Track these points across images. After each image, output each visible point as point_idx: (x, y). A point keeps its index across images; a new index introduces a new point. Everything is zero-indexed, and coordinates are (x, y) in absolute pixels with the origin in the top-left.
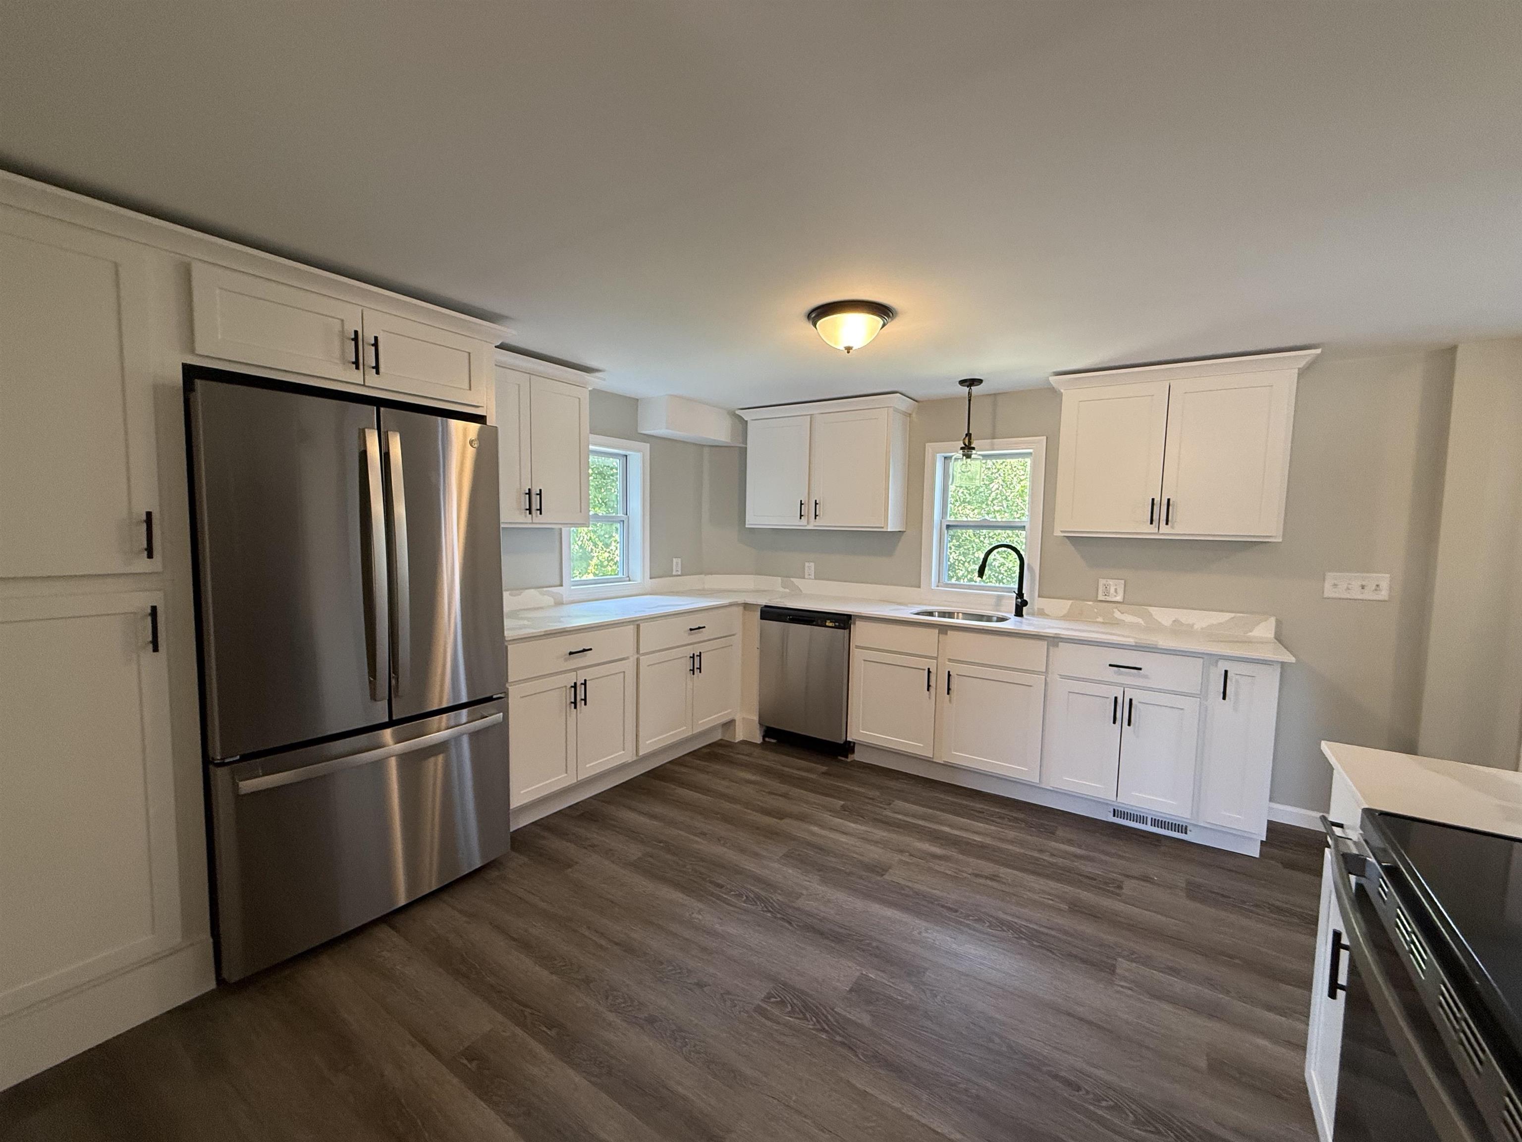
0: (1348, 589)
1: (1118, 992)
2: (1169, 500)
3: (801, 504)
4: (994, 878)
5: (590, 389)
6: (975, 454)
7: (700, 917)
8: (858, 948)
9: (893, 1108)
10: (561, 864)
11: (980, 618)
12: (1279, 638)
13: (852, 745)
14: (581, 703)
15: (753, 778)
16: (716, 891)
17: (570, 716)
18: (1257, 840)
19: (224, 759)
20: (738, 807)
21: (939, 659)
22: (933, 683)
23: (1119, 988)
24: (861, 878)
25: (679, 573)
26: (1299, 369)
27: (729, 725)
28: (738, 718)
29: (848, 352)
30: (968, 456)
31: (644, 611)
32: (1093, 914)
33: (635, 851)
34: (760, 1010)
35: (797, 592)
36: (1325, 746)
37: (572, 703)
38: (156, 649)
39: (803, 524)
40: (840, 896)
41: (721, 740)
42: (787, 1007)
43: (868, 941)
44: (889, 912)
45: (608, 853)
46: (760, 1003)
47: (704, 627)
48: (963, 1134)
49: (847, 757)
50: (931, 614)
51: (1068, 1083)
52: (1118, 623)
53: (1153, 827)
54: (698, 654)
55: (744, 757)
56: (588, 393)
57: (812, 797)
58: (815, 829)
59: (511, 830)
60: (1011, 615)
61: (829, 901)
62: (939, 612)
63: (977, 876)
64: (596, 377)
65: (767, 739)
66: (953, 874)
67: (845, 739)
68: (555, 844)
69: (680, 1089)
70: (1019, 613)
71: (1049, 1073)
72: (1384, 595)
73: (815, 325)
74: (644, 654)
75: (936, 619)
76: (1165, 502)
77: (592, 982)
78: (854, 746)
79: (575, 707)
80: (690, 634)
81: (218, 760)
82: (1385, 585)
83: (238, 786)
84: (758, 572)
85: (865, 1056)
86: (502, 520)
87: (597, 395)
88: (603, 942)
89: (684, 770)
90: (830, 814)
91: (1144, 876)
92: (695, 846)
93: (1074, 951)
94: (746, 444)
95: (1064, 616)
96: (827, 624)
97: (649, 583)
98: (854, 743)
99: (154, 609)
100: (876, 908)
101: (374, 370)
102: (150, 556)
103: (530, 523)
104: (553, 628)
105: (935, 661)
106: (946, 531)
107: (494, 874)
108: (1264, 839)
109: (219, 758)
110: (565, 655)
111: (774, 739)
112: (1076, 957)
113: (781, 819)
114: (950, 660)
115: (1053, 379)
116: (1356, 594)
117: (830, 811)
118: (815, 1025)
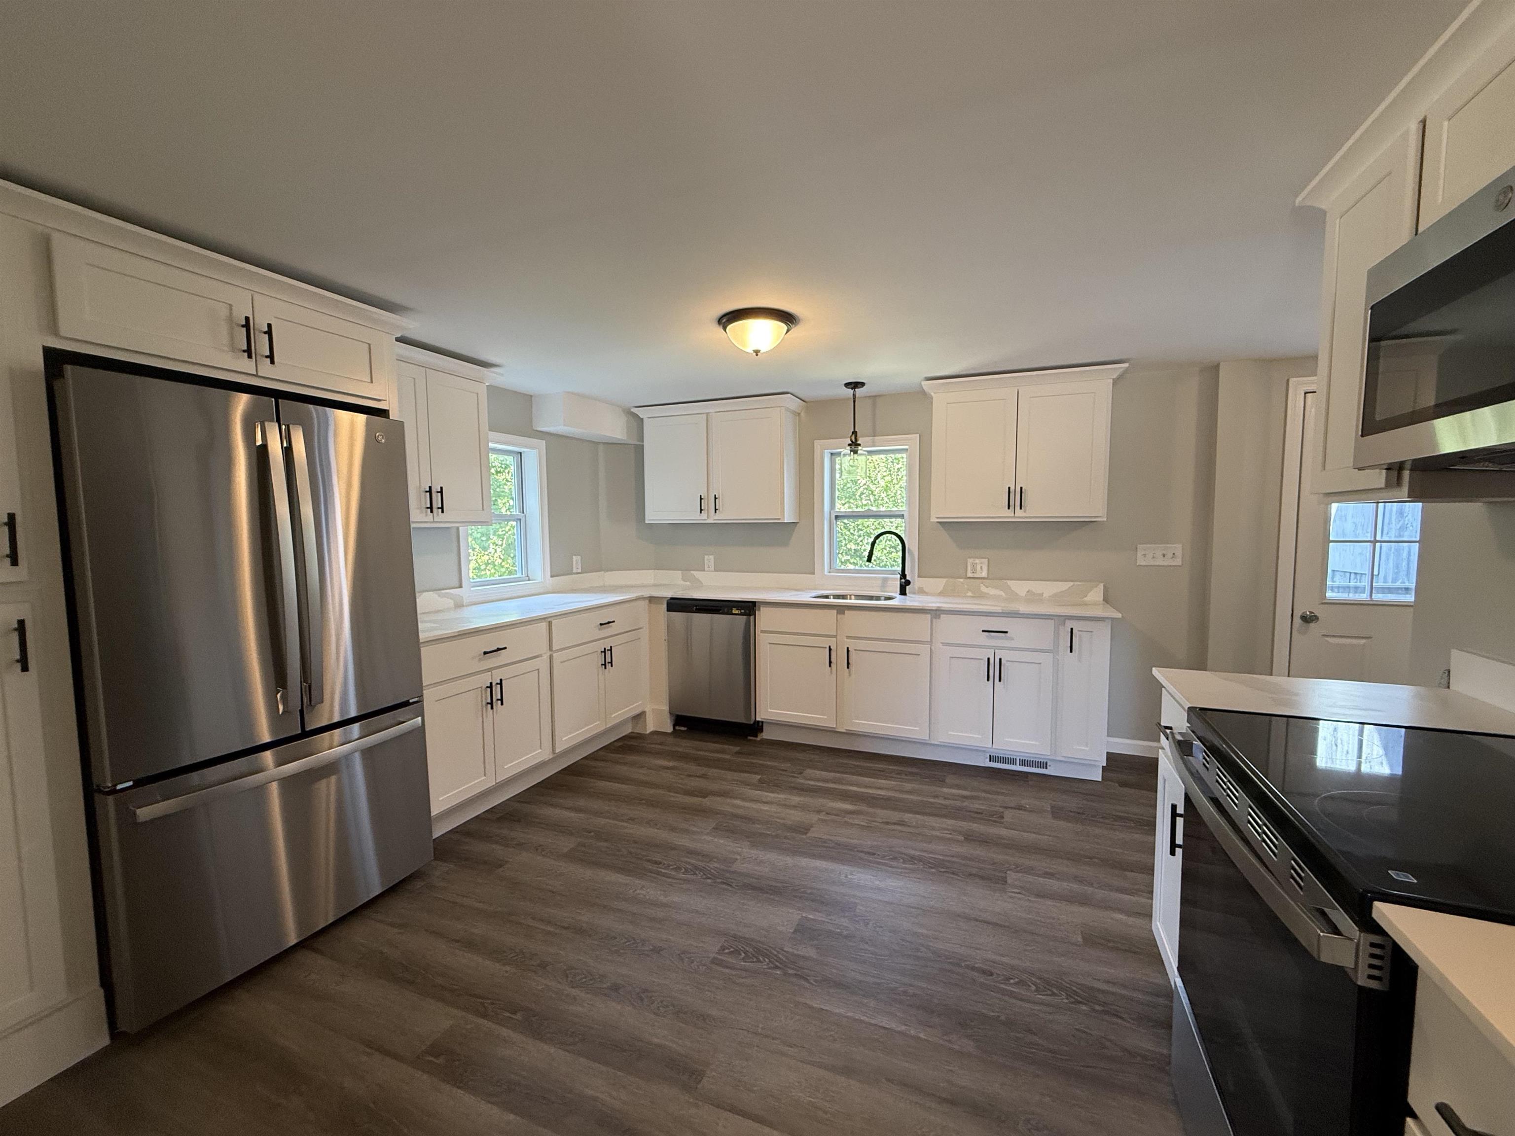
0: (1154, 557)
1: (1011, 897)
2: (1021, 488)
3: (701, 499)
4: (901, 823)
5: (487, 384)
6: (861, 450)
7: (644, 892)
8: (795, 896)
9: (847, 1017)
10: (493, 865)
11: (871, 598)
12: (1106, 600)
13: (760, 724)
14: (497, 703)
15: (671, 764)
16: (654, 868)
17: (487, 717)
18: (1099, 766)
19: (116, 785)
20: (661, 792)
21: (838, 637)
22: (833, 660)
23: (1013, 895)
24: (785, 838)
25: (579, 571)
26: (1113, 379)
27: (639, 717)
28: (648, 709)
29: (757, 355)
30: (855, 452)
31: (553, 608)
32: (984, 841)
33: (567, 844)
34: (714, 961)
35: (698, 585)
36: (1155, 671)
37: (488, 703)
38: (25, 669)
39: (703, 518)
40: (772, 856)
41: (632, 733)
42: (741, 955)
43: (803, 890)
44: (818, 863)
45: (539, 849)
46: (716, 956)
47: (614, 622)
48: (907, 1025)
49: (756, 736)
50: (827, 597)
51: (983, 972)
52: (982, 596)
53: (1021, 767)
54: (609, 648)
55: (657, 746)
56: (486, 387)
57: (729, 775)
58: (738, 802)
59: (434, 838)
60: (897, 594)
61: (761, 861)
62: (833, 596)
63: (887, 823)
64: (493, 372)
65: (677, 728)
66: (867, 825)
67: (754, 719)
68: (478, 847)
69: (655, 1040)
70: (903, 592)
71: (967, 967)
72: (1178, 562)
73: (725, 329)
74: (558, 651)
75: (831, 600)
76: (1018, 490)
77: (547, 965)
78: (762, 726)
79: (492, 708)
80: (599, 629)
81: (109, 787)
82: (1179, 553)
83: (135, 813)
84: (658, 566)
85: (816, 981)
86: (412, 519)
87: (494, 391)
88: (550, 928)
89: (600, 764)
90: (749, 787)
91: (1019, 806)
92: (626, 831)
93: (974, 871)
94: (643, 442)
95: (940, 593)
96: (733, 612)
97: (550, 582)
98: (762, 722)
99: (21, 623)
100: (804, 862)
101: (268, 360)
102: (15, 562)
103: (431, 522)
104: (465, 629)
105: (835, 639)
106: (835, 521)
107: (419, 884)
108: (1105, 765)
109: (110, 785)
110: (480, 655)
111: (684, 727)
112: (974, 875)
113: (705, 797)
114: (848, 637)
115: (926, 385)
116: (1160, 562)
117: (748, 785)
118: (768, 964)
